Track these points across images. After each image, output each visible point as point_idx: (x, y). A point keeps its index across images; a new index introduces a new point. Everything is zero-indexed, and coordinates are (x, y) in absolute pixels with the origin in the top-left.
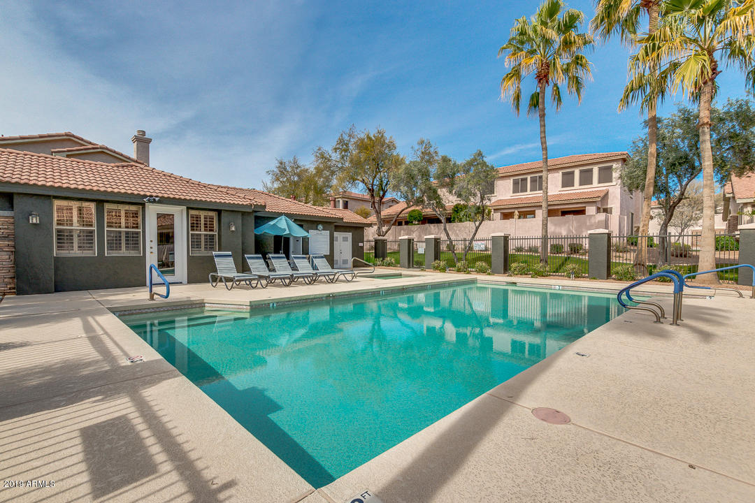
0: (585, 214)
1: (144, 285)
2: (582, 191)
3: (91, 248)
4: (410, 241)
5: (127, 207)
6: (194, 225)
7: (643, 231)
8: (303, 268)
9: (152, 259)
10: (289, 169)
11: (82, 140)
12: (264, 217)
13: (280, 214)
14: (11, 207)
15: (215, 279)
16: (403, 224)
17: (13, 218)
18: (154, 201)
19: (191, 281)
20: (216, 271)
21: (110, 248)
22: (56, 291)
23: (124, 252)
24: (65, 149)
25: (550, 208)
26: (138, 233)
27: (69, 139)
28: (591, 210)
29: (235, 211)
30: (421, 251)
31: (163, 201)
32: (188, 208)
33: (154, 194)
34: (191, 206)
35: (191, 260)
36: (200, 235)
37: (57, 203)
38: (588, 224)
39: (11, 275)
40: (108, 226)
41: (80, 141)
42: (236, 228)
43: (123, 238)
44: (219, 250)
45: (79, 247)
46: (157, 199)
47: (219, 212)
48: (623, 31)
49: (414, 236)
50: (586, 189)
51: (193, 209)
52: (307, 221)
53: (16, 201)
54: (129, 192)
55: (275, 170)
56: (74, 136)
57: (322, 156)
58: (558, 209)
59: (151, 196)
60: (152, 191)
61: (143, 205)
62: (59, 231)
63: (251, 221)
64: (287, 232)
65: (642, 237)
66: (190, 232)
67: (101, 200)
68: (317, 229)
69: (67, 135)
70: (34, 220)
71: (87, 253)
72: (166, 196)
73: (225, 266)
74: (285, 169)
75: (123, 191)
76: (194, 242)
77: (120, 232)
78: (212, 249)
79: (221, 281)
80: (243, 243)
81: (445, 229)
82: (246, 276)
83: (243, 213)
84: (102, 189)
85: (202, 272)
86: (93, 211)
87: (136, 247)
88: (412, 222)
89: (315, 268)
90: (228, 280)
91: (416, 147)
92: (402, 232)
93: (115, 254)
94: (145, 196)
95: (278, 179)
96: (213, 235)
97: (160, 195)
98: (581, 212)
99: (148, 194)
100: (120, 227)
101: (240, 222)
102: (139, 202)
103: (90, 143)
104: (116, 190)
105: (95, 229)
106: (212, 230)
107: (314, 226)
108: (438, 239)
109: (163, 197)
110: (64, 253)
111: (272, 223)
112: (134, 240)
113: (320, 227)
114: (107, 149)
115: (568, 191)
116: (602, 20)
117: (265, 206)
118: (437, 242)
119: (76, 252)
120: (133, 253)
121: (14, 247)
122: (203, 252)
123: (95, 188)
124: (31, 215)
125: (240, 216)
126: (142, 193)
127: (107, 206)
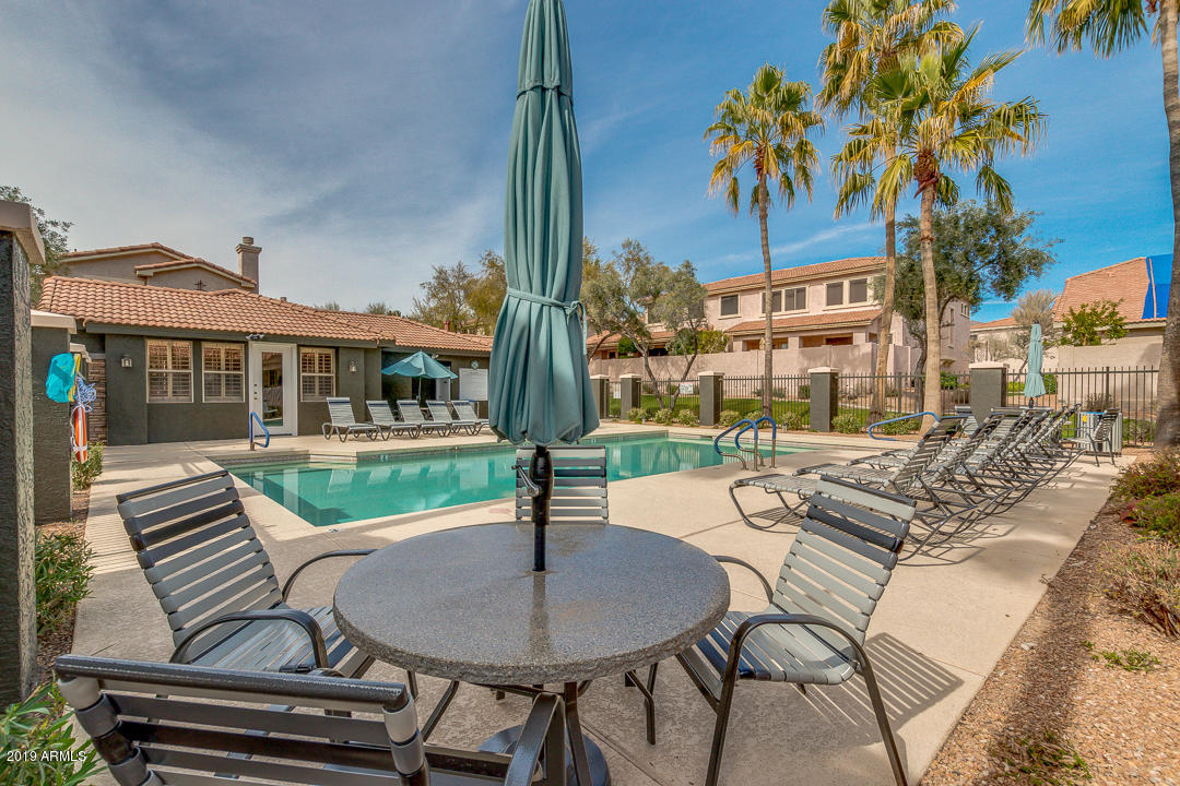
0: (851, 343)
1: (247, 437)
2: (852, 310)
3: (187, 393)
4: (602, 381)
5: (228, 346)
6: (305, 363)
7: (880, 369)
8: (440, 417)
9: (256, 407)
10: (451, 280)
11: (173, 252)
12: (396, 353)
13: (417, 349)
14: (103, 349)
15: (328, 429)
16: (617, 355)
17: (105, 361)
18: (258, 339)
19: (301, 432)
20: (330, 421)
21: (209, 393)
22: (149, 443)
23: (224, 398)
24: (152, 266)
25: (774, 337)
26: (239, 376)
27: (157, 251)
28: (860, 338)
29: (354, 348)
30: (617, 395)
31: (269, 338)
32: (299, 346)
33: (258, 331)
34: (301, 342)
35: (302, 407)
36: (314, 377)
37: (150, 343)
38: (850, 357)
39: (102, 423)
40: (206, 368)
41: (171, 255)
42: (357, 368)
43: (223, 382)
44: (337, 396)
45: (174, 392)
46: (261, 336)
47: (337, 349)
48: (862, 107)
49: (611, 375)
50: (859, 307)
51: (303, 346)
52: (456, 357)
53: (108, 341)
54: (230, 329)
55: (433, 281)
56: (162, 248)
57: (492, 264)
58: (822, 336)
59: (255, 333)
60: (255, 326)
61: (246, 343)
62: (151, 374)
63: (378, 358)
64: (423, 372)
65: (878, 377)
66: (302, 374)
67: (197, 339)
68: (470, 367)
69: (153, 247)
70: (127, 363)
71: (182, 400)
72: (272, 332)
73: (341, 414)
74: (446, 280)
75: (223, 328)
76: (306, 386)
77: (219, 375)
78: (329, 394)
79: (335, 433)
80: (366, 387)
81: (647, 366)
82: (366, 426)
83: (367, 351)
84: (200, 327)
85: (315, 421)
86: (191, 350)
87: (239, 394)
88: (625, 354)
89: (455, 416)
90: (343, 431)
91: (621, 251)
92: (610, 368)
93: (214, 400)
94: (248, 333)
95: (434, 296)
96: (330, 378)
97: (265, 331)
98: (846, 340)
99: (251, 330)
100: (219, 369)
101: (362, 361)
102: (241, 339)
103: (183, 256)
104: (215, 328)
105: (192, 371)
106: (329, 372)
107: (467, 364)
108: (637, 379)
109: (268, 334)
110: (159, 400)
111: (405, 361)
112: (236, 384)
113: (475, 364)
114: (204, 263)
115: (835, 309)
116: (830, 97)
117: (394, 341)
118: (636, 383)
119: (170, 399)
120: (234, 400)
121: (106, 393)
122: (316, 398)
123: (192, 326)
124: (123, 357)
125: (362, 355)
126: (244, 330)
127: (205, 345)
